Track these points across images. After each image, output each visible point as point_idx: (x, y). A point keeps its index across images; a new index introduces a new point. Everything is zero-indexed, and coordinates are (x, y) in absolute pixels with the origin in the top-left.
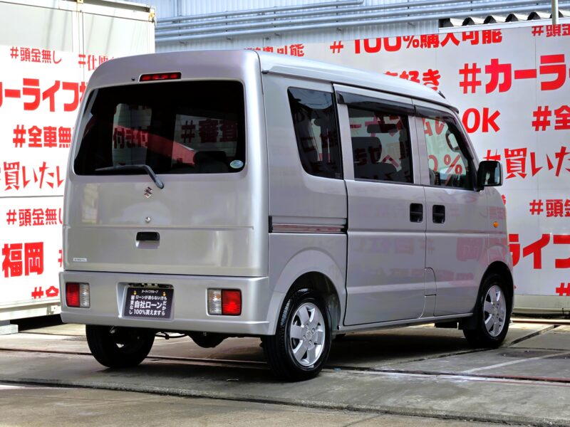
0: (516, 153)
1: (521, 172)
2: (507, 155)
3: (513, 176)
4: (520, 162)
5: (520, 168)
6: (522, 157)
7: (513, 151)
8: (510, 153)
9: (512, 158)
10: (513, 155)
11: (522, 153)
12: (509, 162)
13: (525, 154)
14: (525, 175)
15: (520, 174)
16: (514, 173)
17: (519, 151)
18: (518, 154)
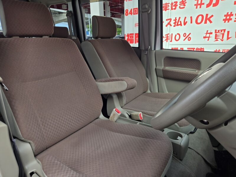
0: (220, 31)
1: (221, 39)
2: (216, 32)
3: (217, 40)
4: (222, 35)
5: (221, 37)
6: (223, 33)
7: (219, 31)
8: (217, 31)
9: (217, 33)
10: (219, 32)
11: (223, 31)
12: (216, 35)
13: (224, 32)
14: (223, 40)
15: (221, 40)
16: (218, 39)
17: (222, 31)
18: (221, 32)
